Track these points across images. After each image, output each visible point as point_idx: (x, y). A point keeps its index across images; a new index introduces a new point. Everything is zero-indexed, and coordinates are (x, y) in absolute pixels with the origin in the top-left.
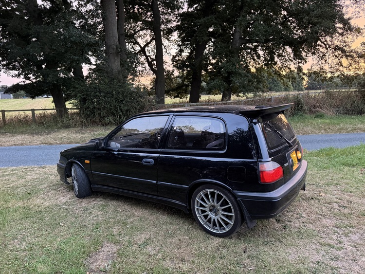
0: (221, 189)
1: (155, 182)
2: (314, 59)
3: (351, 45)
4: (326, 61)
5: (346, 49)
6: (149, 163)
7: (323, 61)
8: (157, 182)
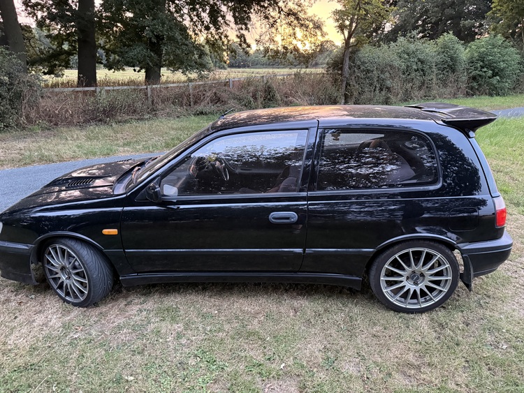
0: (436, 245)
1: (299, 250)
2: (263, 26)
3: (307, 11)
4: (277, 29)
5: (301, 15)
6: (288, 218)
7: (273, 30)
8: (304, 251)
